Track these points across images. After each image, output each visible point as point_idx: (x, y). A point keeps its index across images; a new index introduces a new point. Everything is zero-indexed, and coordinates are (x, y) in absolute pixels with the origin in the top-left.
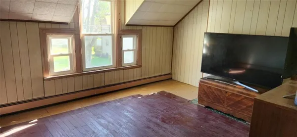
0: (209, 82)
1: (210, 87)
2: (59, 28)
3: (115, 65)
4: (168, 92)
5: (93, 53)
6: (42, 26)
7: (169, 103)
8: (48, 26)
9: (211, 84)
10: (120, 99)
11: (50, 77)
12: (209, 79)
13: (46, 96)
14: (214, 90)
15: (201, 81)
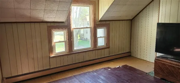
0: (163, 60)
1: (164, 64)
2: (58, 25)
3: (92, 47)
4: (130, 65)
5: (79, 38)
6: (49, 24)
7: (131, 75)
8: (52, 24)
9: (165, 62)
10: (96, 70)
11: (53, 56)
12: (162, 57)
13: (51, 67)
14: (167, 66)
15: (156, 59)
